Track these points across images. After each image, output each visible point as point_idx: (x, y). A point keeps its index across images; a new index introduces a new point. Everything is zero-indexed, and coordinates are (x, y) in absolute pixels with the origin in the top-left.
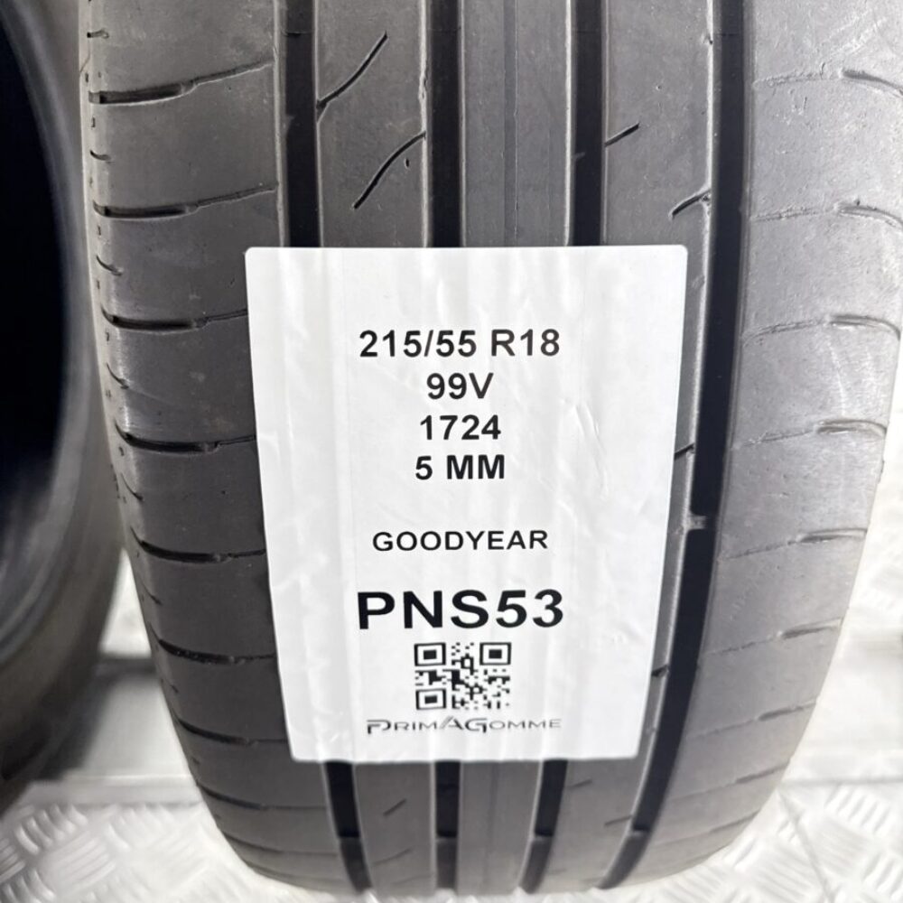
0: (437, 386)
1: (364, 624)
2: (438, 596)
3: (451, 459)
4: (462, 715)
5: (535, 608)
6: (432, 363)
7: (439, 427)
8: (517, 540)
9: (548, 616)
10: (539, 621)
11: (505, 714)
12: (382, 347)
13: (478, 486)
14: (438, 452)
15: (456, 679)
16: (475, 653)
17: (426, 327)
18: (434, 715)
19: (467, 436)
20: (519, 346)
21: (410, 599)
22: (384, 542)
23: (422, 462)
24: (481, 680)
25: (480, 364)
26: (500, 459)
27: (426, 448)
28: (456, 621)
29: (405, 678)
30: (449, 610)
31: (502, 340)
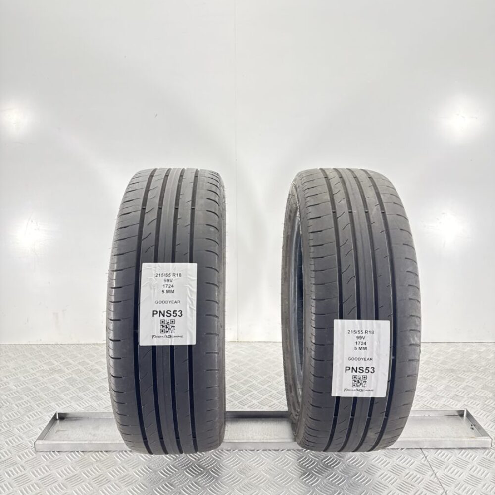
0: (358, 337)
1: (346, 372)
2: (357, 368)
3: (360, 348)
4: (359, 388)
5: (371, 370)
6: (357, 334)
7: (358, 343)
8: (368, 359)
9: (372, 371)
10: (371, 372)
11: (366, 388)
12: (351, 332)
13: (363, 351)
14: (358, 346)
15: (359, 382)
16: (361, 377)
17: (357, 330)
18: (355, 388)
19: (362, 344)
20: (369, 332)
21: (353, 368)
22: (350, 359)
23: (356, 348)
24: (362, 382)
25: (363, 335)
26: (366, 348)
27: (356, 346)
28: (359, 372)
29: (351, 381)
30: (358, 370)
31: (366, 332)
